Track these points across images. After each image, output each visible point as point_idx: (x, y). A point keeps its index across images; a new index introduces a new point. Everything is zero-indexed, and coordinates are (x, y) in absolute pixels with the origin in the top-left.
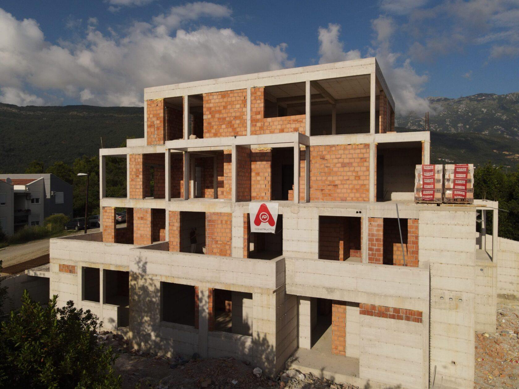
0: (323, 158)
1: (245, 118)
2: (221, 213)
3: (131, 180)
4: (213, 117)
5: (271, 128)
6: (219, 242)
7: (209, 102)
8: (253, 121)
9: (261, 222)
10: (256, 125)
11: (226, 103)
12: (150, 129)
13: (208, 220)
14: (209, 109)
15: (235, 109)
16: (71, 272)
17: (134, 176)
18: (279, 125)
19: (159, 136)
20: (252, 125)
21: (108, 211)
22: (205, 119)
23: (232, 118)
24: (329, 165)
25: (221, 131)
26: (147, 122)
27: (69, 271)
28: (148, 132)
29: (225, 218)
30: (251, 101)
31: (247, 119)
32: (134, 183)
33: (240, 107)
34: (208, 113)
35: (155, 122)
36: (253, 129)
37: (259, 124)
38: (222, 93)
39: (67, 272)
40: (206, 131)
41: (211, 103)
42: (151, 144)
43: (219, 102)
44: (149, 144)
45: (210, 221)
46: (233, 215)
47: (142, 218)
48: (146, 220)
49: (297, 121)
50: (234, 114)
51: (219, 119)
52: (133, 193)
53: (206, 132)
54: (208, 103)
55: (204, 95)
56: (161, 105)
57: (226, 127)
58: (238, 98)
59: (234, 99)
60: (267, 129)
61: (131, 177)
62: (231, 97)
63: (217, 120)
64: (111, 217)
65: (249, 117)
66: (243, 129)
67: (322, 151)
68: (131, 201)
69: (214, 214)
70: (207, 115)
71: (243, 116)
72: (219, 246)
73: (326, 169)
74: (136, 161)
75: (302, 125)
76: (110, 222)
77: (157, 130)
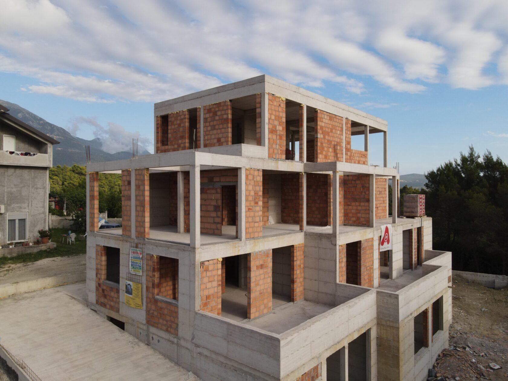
1: (342, 145)
2: (369, 239)
4: (324, 137)
5: (354, 159)
6: (368, 268)
7: (321, 120)
8: (346, 149)
11: (332, 126)
15: (337, 135)
16: (313, 379)
18: (357, 156)
20: (346, 154)
21: (211, 268)
22: (319, 138)
23: (335, 143)
25: (329, 154)
26: (268, 125)
28: (269, 139)
29: (371, 243)
30: (345, 130)
32: (252, 214)
33: (340, 134)
34: (321, 131)
35: (278, 128)
36: (346, 157)
37: (349, 153)
38: (330, 115)
40: (319, 151)
42: (273, 157)
43: (328, 123)
45: (363, 249)
46: (374, 239)
47: (262, 266)
49: (364, 155)
50: (336, 140)
52: (251, 230)
55: (319, 111)
56: (284, 107)
58: (338, 125)
61: (248, 204)
62: (335, 122)
63: (326, 141)
64: (216, 278)
66: (341, 155)
68: (248, 242)
69: (366, 241)
70: (320, 134)
72: (368, 271)
74: (255, 180)
75: (366, 159)
77: (279, 139)
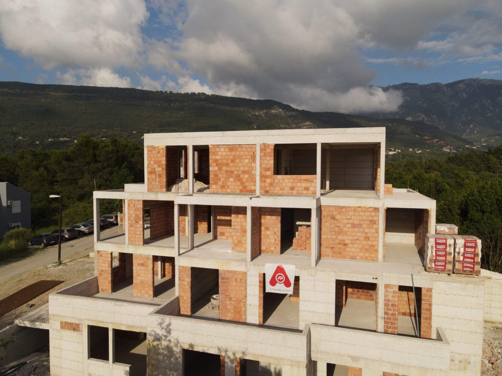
0: (333, 218)
1: (254, 173)
2: (235, 271)
3: (130, 226)
4: (220, 169)
5: (281, 185)
6: (233, 299)
7: (215, 153)
8: (263, 177)
9: (276, 282)
10: (265, 181)
11: (234, 156)
12: (151, 176)
13: (221, 277)
14: (216, 161)
15: (243, 164)
16: (74, 329)
17: (134, 222)
18: (289, 182)
19: (161, 183)
20: (261, 181)
21: (104, 255)
22: (211, 171)
23: (241, 172)
24: (339, 225)
25: (229, 184)
26: (148, 168)
27: (72, 329)
28: (148, 178)
29: (240, 276)
30: (261, 157)
31: (256, 175)
32: (133, 229)
33: (249, 162)
34: (214, 164)
35: (157, 169)
36: (263, 184)
37: (268, 181)
38: (230, 146)
39: (69, 329)
40: (213, 182)
41: (217, 155)
42: (152, 191)
43: (226, 155)
44: (150, 190)
45: (223, 278)
46: (248, 273)
47: (142, 265)
48: (147, 266)
49: (307, 180)
50: (242, 169)
51: (226, 171)
52: (132, 239)
53: (212, 184)
54: (214, 155)
55: (210, 147)
56: (164, 153)
57: (234, 181)
58: (246, 153)
59: (242, 153)
60: (277, 186)
61: (130, 222)
62: (240, 151)
63: (224, 172)
64: (107, 262)
65: (258, 173)
66: (251, 184)
67: (332, 212)
68: (130, 246)
69: (228, 272)
70: (213, 166)
71: (252, 172)
72: (233, 303)
73: (337, 228)
74: (136, 207)
75: (313, 184)
76: (106, 267)
77: (158, 177)
